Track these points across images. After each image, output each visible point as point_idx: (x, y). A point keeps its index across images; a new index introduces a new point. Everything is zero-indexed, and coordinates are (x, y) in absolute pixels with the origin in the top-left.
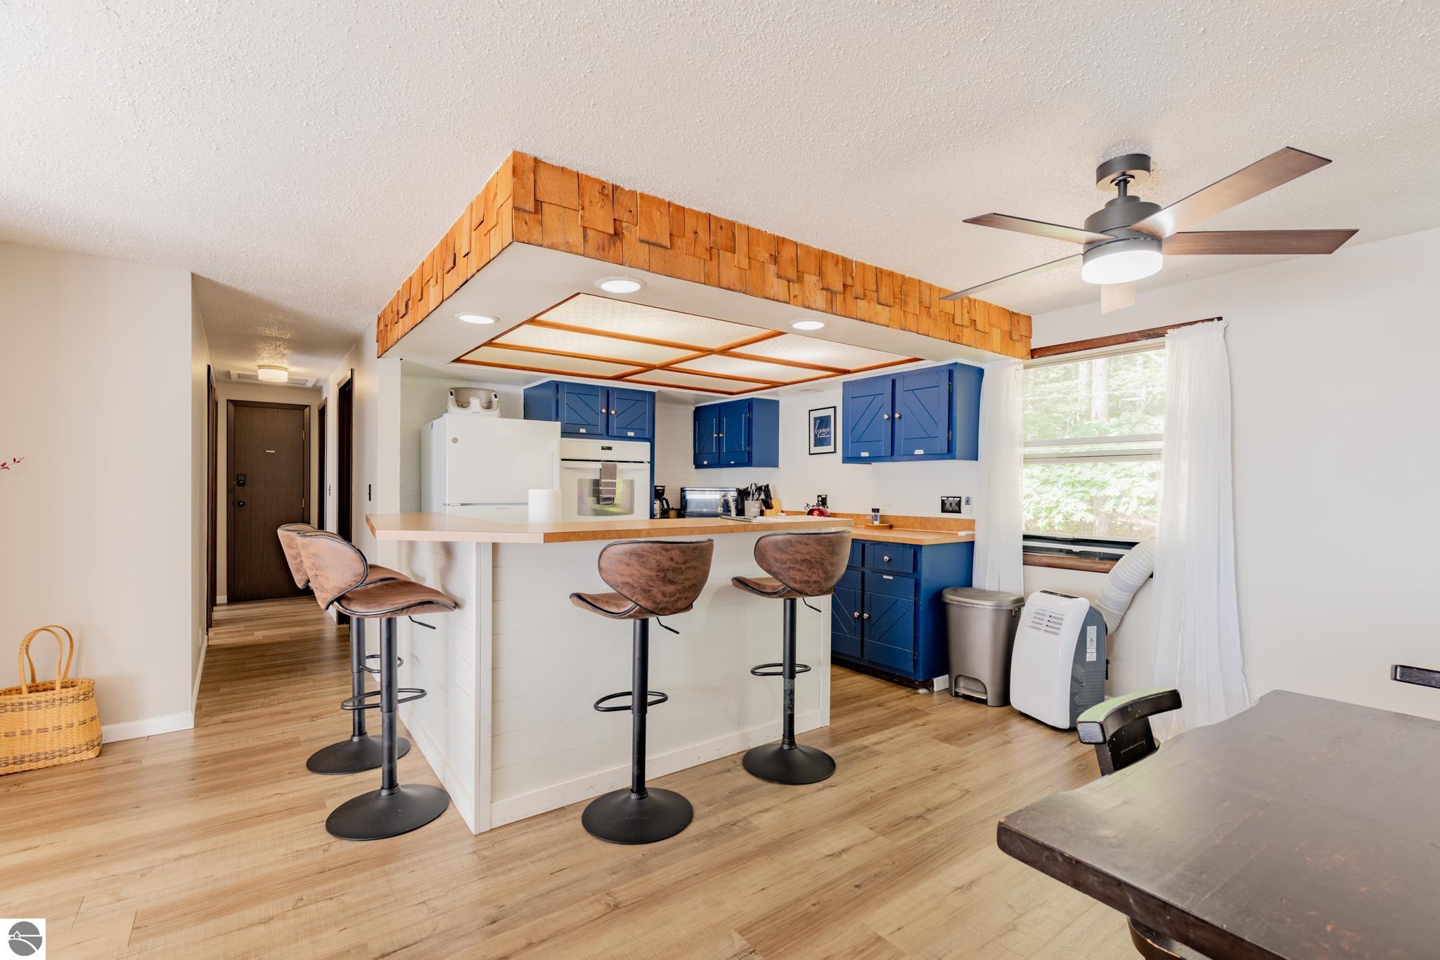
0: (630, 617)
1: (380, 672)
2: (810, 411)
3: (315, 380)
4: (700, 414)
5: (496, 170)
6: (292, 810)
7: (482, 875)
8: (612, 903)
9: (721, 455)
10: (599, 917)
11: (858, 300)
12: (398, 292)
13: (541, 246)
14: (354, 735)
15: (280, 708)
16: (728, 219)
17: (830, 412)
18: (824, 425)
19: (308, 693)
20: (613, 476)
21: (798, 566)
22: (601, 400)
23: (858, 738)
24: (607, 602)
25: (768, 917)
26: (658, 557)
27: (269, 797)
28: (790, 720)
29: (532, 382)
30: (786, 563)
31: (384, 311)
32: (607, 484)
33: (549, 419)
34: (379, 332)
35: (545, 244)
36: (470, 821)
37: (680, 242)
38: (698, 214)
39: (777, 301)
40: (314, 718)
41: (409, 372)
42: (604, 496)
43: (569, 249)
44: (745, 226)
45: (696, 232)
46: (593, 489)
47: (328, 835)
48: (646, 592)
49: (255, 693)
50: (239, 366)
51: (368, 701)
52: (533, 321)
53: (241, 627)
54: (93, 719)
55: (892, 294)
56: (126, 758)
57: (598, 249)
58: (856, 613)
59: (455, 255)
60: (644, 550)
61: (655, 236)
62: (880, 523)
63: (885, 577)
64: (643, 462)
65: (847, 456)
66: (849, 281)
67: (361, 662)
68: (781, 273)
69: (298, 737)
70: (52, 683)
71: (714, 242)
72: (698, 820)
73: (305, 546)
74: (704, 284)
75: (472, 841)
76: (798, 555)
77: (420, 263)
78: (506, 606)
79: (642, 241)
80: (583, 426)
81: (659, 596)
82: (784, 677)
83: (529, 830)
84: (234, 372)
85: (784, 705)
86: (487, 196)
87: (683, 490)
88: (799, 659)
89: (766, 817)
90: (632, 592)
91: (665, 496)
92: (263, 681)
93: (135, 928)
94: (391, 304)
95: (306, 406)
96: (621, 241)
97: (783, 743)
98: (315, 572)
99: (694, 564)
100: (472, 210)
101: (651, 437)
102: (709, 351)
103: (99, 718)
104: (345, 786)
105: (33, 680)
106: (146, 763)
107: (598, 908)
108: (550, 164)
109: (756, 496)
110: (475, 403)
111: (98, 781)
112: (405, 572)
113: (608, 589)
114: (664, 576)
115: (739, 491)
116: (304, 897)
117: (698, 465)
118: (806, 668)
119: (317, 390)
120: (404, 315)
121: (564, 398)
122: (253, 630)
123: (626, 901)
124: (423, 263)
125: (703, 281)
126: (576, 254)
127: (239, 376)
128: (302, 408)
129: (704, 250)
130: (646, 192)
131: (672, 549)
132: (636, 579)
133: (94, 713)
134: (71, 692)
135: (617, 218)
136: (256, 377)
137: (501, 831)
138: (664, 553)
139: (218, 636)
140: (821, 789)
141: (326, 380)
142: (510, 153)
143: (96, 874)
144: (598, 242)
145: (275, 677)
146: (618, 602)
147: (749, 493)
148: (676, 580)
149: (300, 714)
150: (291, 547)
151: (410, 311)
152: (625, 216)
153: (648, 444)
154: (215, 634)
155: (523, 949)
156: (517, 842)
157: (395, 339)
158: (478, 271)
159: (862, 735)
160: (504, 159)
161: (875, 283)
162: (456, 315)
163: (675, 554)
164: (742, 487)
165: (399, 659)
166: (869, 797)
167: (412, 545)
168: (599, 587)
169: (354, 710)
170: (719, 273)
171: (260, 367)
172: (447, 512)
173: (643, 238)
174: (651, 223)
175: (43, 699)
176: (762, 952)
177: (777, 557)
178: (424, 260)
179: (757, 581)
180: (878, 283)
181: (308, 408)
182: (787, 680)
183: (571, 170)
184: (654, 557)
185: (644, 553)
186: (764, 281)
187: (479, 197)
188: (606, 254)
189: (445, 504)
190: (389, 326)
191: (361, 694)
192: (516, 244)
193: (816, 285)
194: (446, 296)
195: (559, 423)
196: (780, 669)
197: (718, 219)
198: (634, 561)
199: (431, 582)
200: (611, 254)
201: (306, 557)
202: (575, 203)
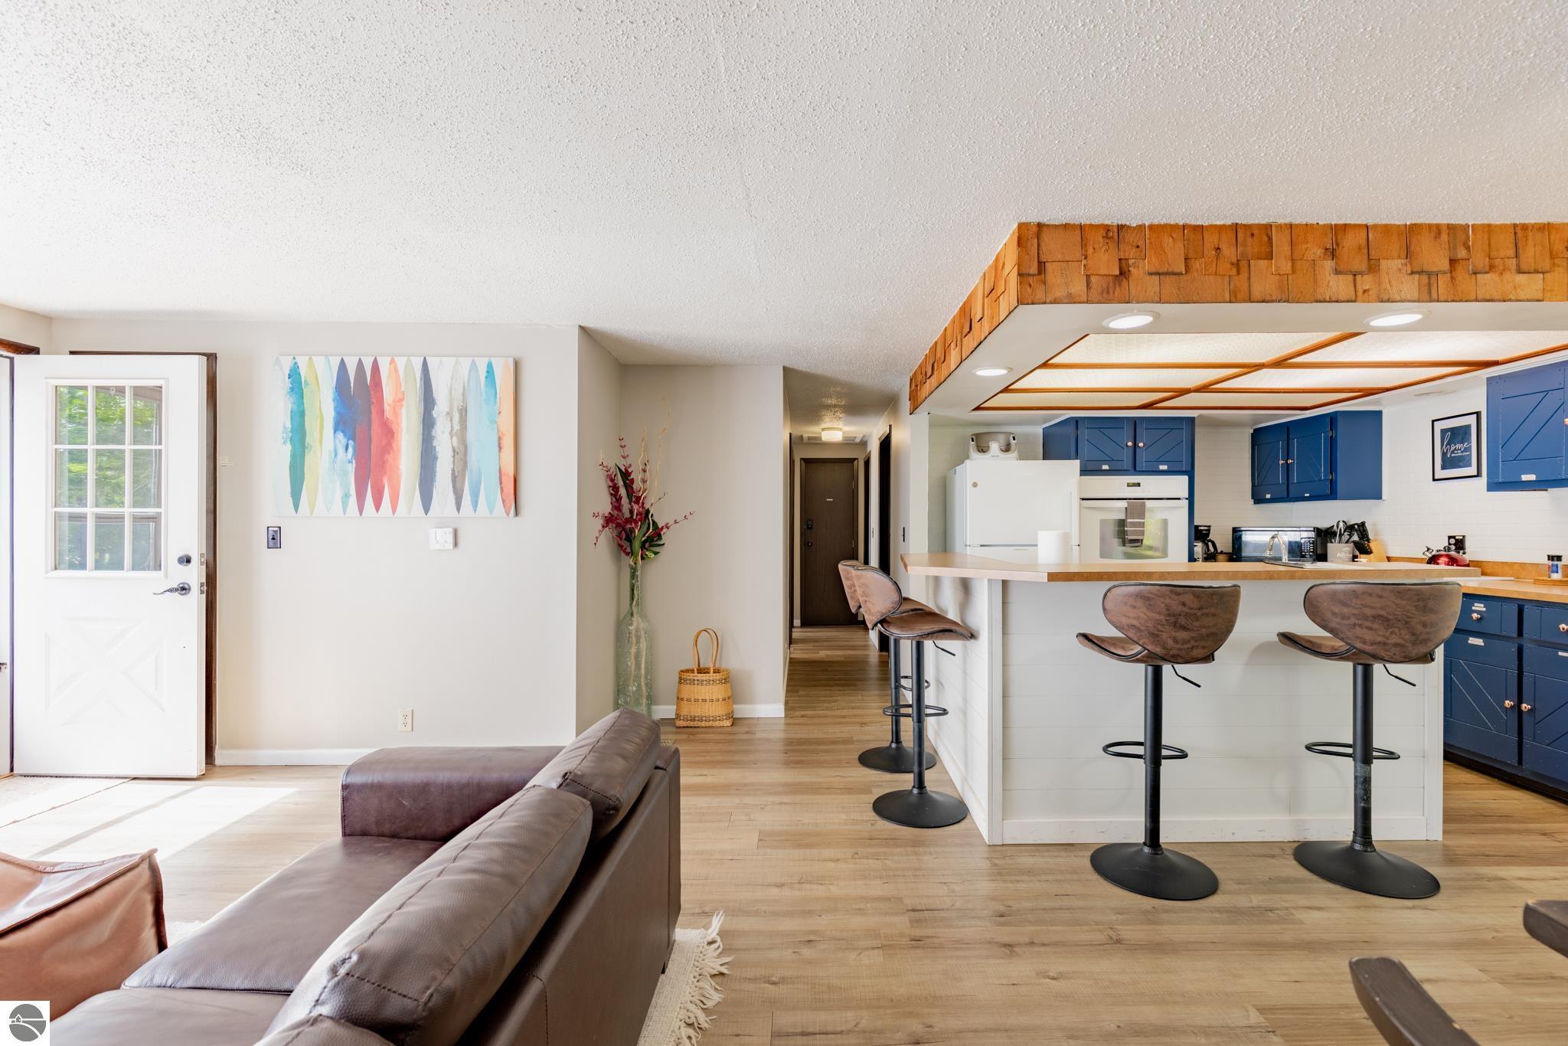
0: (1138, 661)
1: (912, 690)
2: (1433, 421)
3: (862, 436)
4: (1259, 437)
5: (1004, 242)
6: (849, 790)
7: (993, 878)
8: (1115, 937)
9: (1291, 487)
10: (1099, 945)
11: (1478, 275)
12: (926, 355)
13: (1045, 303)
14: (892, 742)
15: (839, 713)
16: (1262, 222)
17: (1472, 420)
18: (1460, 438)
19: (858, 704)
20: (1142, 515)
21: (1368, 624)
22: (1128, 431)
23: (1489, 866)
24: (1114, 644)
25: (1298, 1009)
26: (1168, 601)
27: (834, 777)
28: (1364, 816)
29: (1050, 421)
30: (1349, 618)
31: (915, 373)
32: (1134, 525)
33: (1069, 458)
34: (911, 392)
35: (1048, 301)
36: (984, 832)
37: (1198, 264)
38: (1220, 229)
39: (1337, 302)
40: (863, 724)
41: (935, 424)
42: (1130, 538)
43: (1072, 300)
44: (1286, 225)
45: (1219, 248)
46: (1118, 531)
47: (874, 814)
48: (1155, 636)
49: (822, 699)
50: (809, 431)
51: (903, 711)
52: (1045, 365)
53: (809, 646)
54: (729, 698)
55: (1548, 255)
56: (747, 729)
57: (1102, 293)
58: (1507, 702)
59: (971, 320)
60: (1150, 592)
61: (1167, 265)
62: (1564, 576)
63: (1560, 654)
64: (1179, 499)
65: (1496, 480)
66: (1462, 253)
67: (897, 680)
68: (1341, 268)
69: (852, 738)
70: (708, 669)
71: (1242, 254)
72: (1223, 894)
73: (859, 577)
74: (1230, 302)
75: (986, 849)
76: (1367, 609)
77: (943, 329)
78: (1015, 640)
79: (1151, 274)
80: (1105, 462)
81: (1170, 642)
82: (1354, 760)
83: (1037, 854)
84: (805, 436)
85: (1355, 794)
86: (997, 266)
87: (1235, 530)
88: (1379, 741)
89: (1316, 915)
90: (1138, 635)
91: (1211, 537)
92: (826, 690)
93: (760, 840)
94: (920, 366)
95: (855, 459)
96: (1128, 279)
97: (1354, 841)
98: (864, 598)
99: (1213, 610)
100: (985, 279)
101: (1190, 469)
102: (1256, 366)
103: (732, 698)
104: (886, 781)
105: (699, 665)
106: (758, 735)
107: (1101, 937)
108: (1053, 225)
109: (1346, 537)
110: (994, 447)
111: (730, 742)
112: (931, 605)
113: (1114, 633)
114: (1175, 621)
115: (1319, 532)
116: (859, 852)
117: (1258, 499)
118: (1391, 756)
119: (864, 444)
120: (931, 376)
121: (1085, 434)
122: (819, 650)
123: (1130, 940)
124: (946, 329)
125: (1228, 300)
126: (1079, 303)
127: (809, 438)
128: (852, 461)
129: (1229, 266)
130: (1156, 222)
131: (1183, 593)
132: (1143, 622)
133: (730, 694)
134: (718, 676)
135: (1122, 257)
136: (819, 438)
137: (1012, 848)
138: (1173, 596)
139: (796, 652)
140: (1409, 908)
141: (870, 435)
142: (1015, 226)
143: (737, 800)
144: (1101, 287)
145: (835, 688)
146: (1125, 645)
147: (1335, 534)
148: (1190, 627)
149: (852, 720)
150: (847, 579)
151: (935, 373)
152: (1131, 253)
153: (1185, 478)
154: (794, 649)
155: (1026, 944)
156: (1026, 860)
157: (924, 397)
158: (990, 334)
159: (1498, 864)
160: (1011, 232)
161: (1512, 246)
162: (973, 371)
163: (1188, 598)
164: (1324, 524)
165: (927, 682)
166: (1491, 937)
167: (937, 580)
168: (1106, 630)
169: (892, 715)
170: (1249, 286)
171: (823, 430)
172: (968, 553)
173: (1153, 270)
174: (1162, 253)
175: (704, 678)
176: (1283, 1036)
177: (1336, 610)
178: (946, 325)
179: (1311, 639)
180: (1519, 245)
181: (856, 461)
182: (1359, 764)
183: (1074, 224)
184: (1163, 600)
185: (1150, 595)
186: (1315, 282)
187: (990, 267)
188: (1111, 296)
189: (966, 546)
190: (919, 387)
191: (897, 706)
192: (1021, 306)
193: (1400, 270)
194: (964, 358)
195: (1078, 461)
196: (1350, 751)
197: (1247, 227)
198: (1140, 603)
199: (952, 614)
200: (1116, 295)
201: (859, 586)
202: (1078, 255)
